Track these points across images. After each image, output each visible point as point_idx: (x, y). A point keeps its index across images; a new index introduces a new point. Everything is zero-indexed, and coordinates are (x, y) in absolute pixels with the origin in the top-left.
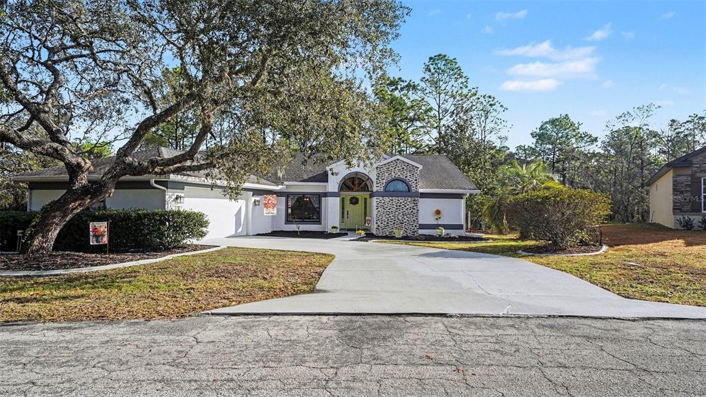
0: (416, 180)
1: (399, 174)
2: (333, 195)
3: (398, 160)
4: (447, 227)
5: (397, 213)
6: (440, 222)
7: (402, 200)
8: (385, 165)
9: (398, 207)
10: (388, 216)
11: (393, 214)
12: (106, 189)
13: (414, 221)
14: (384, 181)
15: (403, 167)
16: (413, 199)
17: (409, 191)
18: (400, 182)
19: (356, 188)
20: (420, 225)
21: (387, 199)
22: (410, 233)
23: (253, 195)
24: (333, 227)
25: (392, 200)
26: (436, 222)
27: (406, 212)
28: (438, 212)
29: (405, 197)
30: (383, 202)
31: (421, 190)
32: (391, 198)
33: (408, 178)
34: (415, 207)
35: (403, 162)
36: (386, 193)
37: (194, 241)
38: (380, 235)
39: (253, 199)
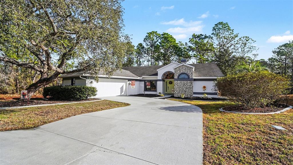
0: (192, 73)
1: (184, 71)
2: (160, 80)
3: (183, 65)
4: (208, 94)
5: (183, 88)
6: (206, 91)
7: (185, 82)
8: (178, 67)
9: (184, 85)
10: (179, 89)
11: (182, 88)
12: (51, 79)
13: (191, 91)
14: (178, 74)
15: (186, 68)
16: (190, 81)
17: (189, 78)
18: (185, 75)
19: (169, 78)
20: (194, 93)
21: (179, 82)
22: (189, 96)
23: (128, 81)
24: (159, 93)
25: (181, 82)
26: (203, 92)
27: (187, 87)
28: (204, 87)
29: (187, 81)
30: (177, 83)
31: (194, 78)
32: (180, 81)
33: (188, 72)
34: (191, 85)
35: (186, 66)
36: (179, 79)
37: (92, 97)
38: (176, 96)
39: (128, 82)
